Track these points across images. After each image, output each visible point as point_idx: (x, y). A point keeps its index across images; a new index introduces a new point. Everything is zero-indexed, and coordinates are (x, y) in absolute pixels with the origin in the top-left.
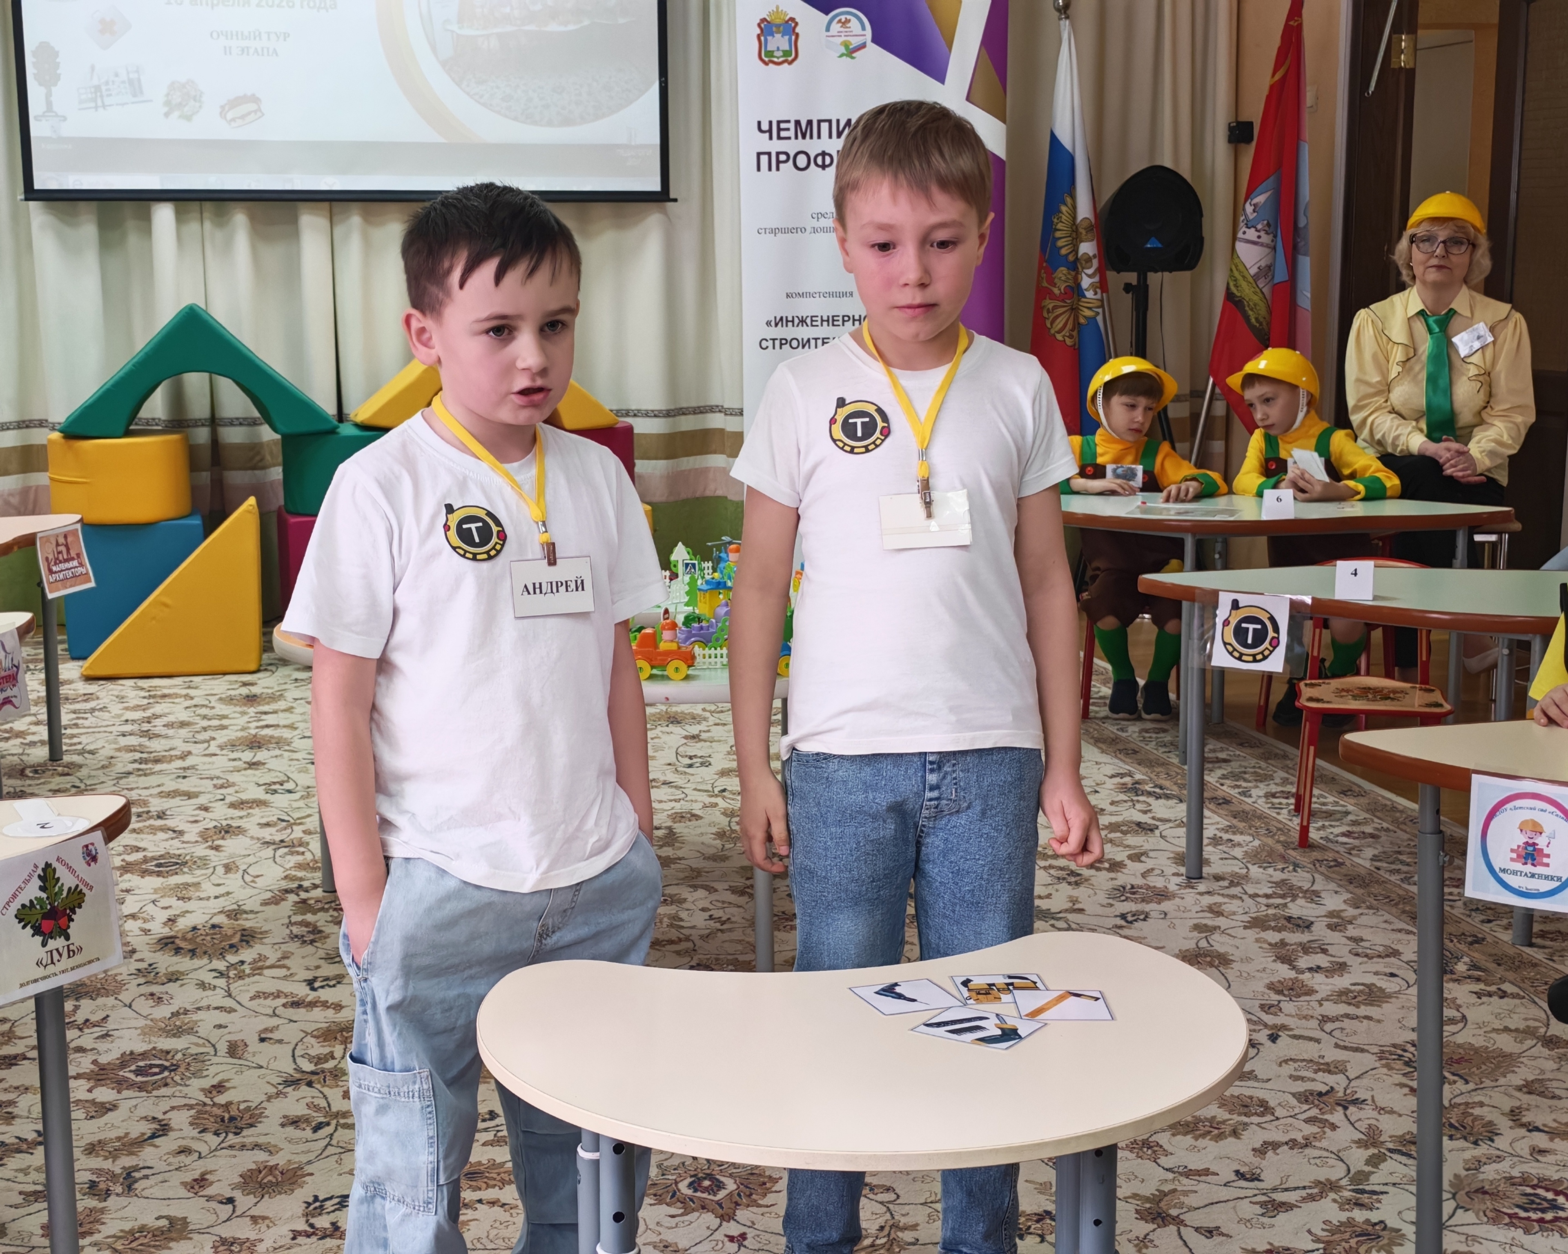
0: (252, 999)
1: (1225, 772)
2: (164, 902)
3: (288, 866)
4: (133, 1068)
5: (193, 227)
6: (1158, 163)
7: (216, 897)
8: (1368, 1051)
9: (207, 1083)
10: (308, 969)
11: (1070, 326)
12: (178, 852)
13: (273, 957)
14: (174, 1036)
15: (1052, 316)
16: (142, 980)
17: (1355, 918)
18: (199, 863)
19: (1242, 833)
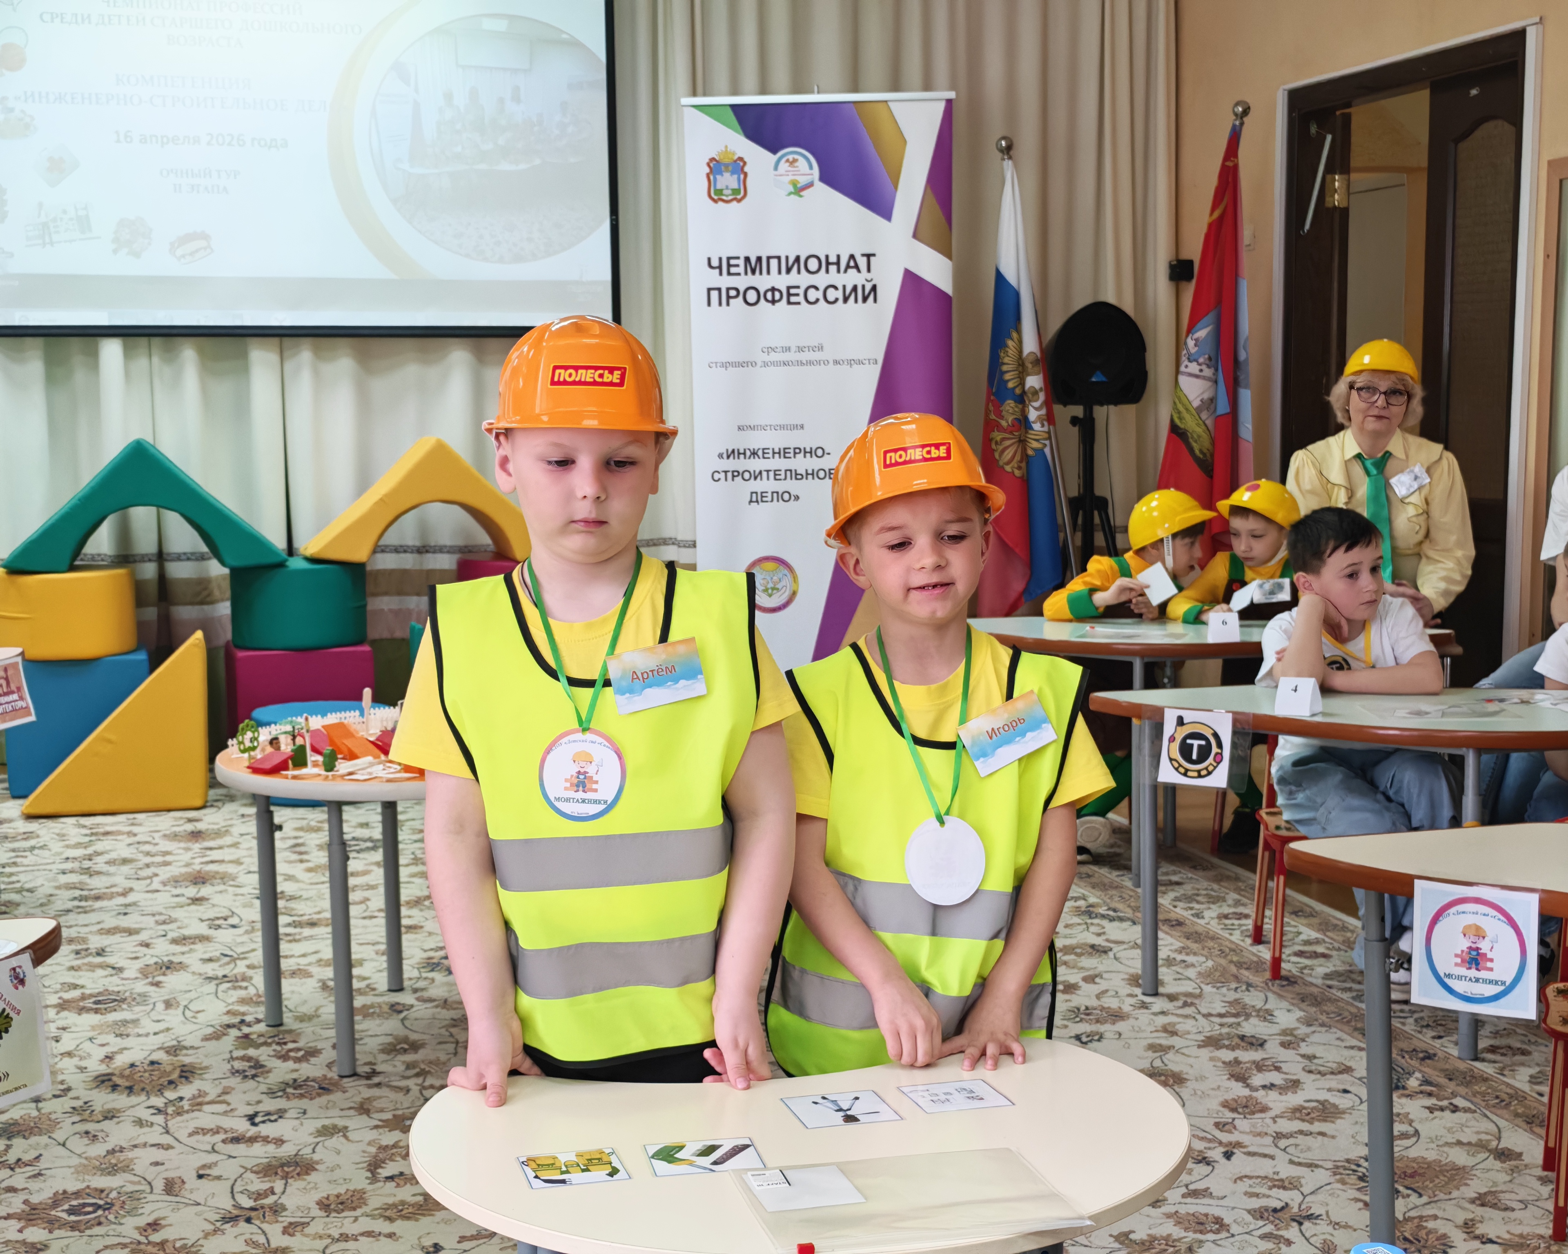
0: (190, 1135)
1: (1178, 894)
2: (102, 1039)
3: (230, 1001)
4: (66, 1207)
5: (141, 363)
6: (1102, 298)
7: (155, 1034)
8: (1321, 1167)
9: (142, 1221)
10: (249, 1104)
11: (1018, 457)
12: (116, 989)
13: (213, 1093)
14: (109, 1174)
15: (1001, 448)
16: (76, 1118)
17: (1308, 1035)
18: (138, 999)
19: (1195, 954)
